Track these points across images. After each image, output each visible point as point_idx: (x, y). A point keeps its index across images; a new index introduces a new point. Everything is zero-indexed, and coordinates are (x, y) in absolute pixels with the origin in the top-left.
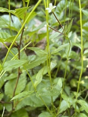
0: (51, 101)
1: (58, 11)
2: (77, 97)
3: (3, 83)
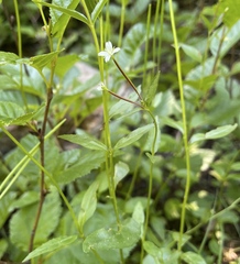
0: (119, 256)
1: (128, 48)
2: (180, 245)
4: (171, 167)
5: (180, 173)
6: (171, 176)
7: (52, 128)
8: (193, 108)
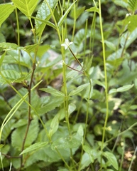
0: (70, 153)
1: (76, 42)
2: (102, 148)
3: (9, 132)
4: (98, 107)
5: (103, 110)
6: (98, 112)
7: (35, 85)
8: (110, 76)
